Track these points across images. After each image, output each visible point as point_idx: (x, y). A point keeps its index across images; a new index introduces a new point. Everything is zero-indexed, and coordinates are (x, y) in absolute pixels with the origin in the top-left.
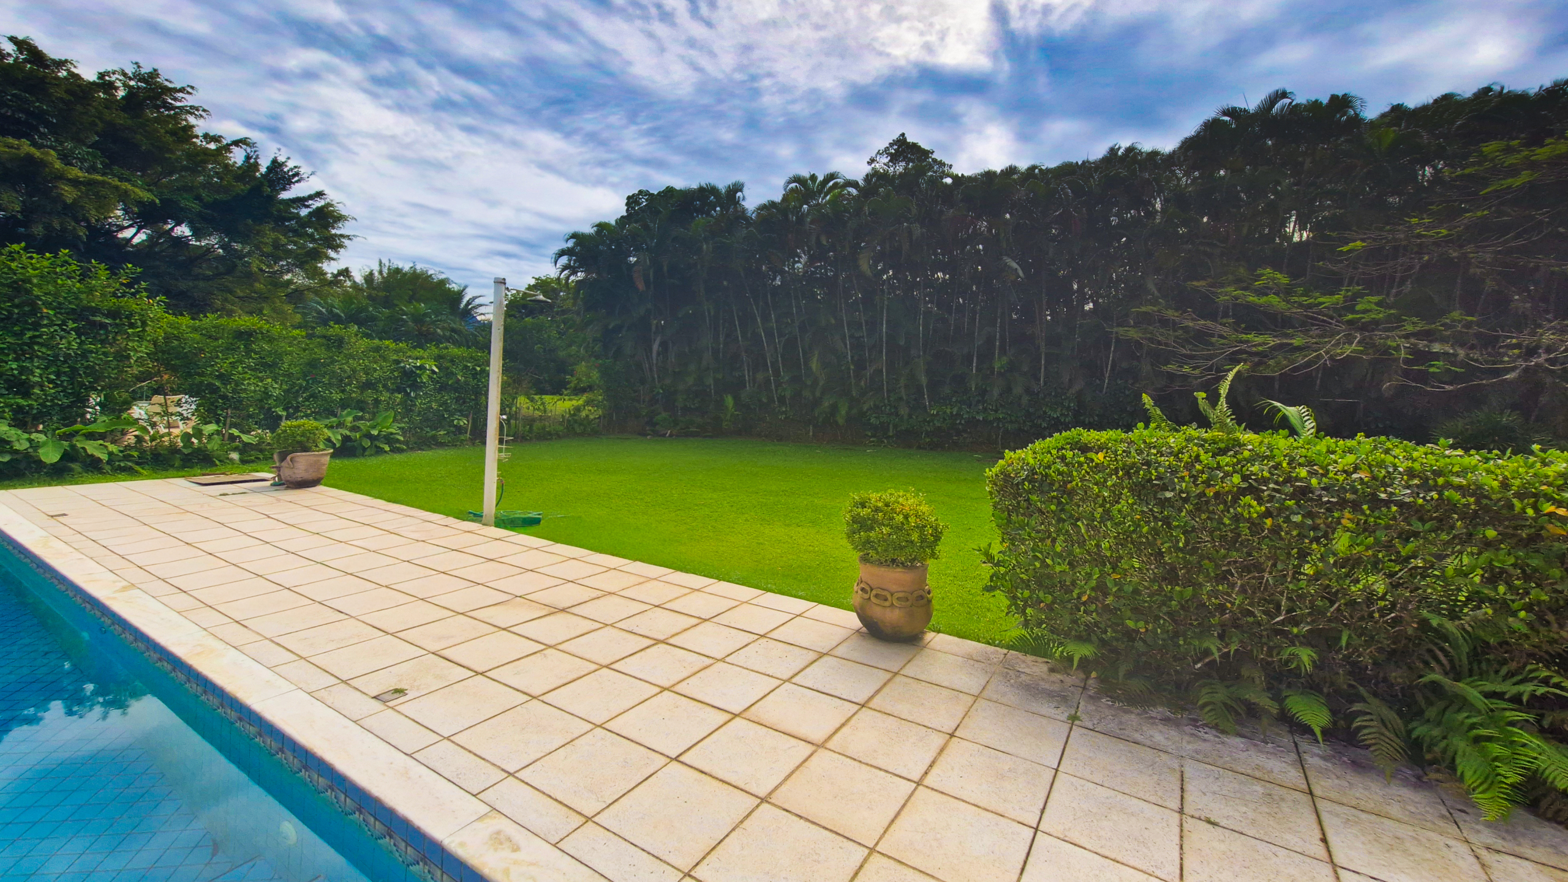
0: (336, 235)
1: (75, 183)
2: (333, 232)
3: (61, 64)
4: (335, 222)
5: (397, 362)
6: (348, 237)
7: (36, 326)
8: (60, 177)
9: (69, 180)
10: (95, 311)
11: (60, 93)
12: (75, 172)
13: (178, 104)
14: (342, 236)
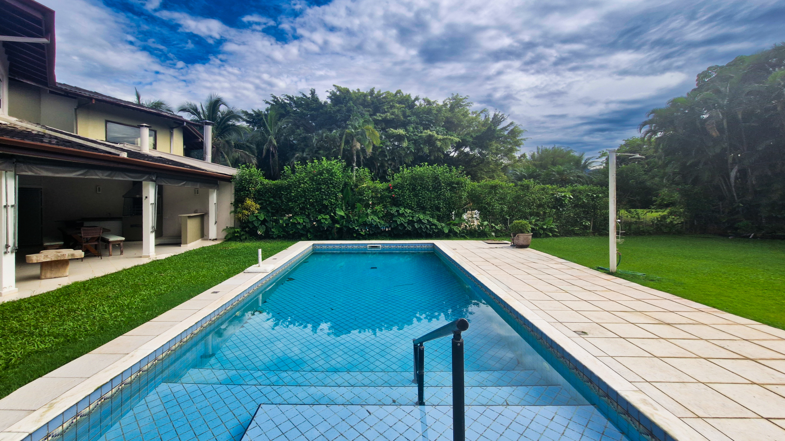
0: (519, 140)
1: (440, 140)
2: (518, 138)
3: (434, 102)
4: (518, 134)
5: (553, 194)
6: (524, 140)
7: (441, 189)
8: (437, 139)
9: (439, 140)
10: (453, 183)
11: (435, 112)
12: (440, 137)
13: (464, 104)
14: (521, 139)
